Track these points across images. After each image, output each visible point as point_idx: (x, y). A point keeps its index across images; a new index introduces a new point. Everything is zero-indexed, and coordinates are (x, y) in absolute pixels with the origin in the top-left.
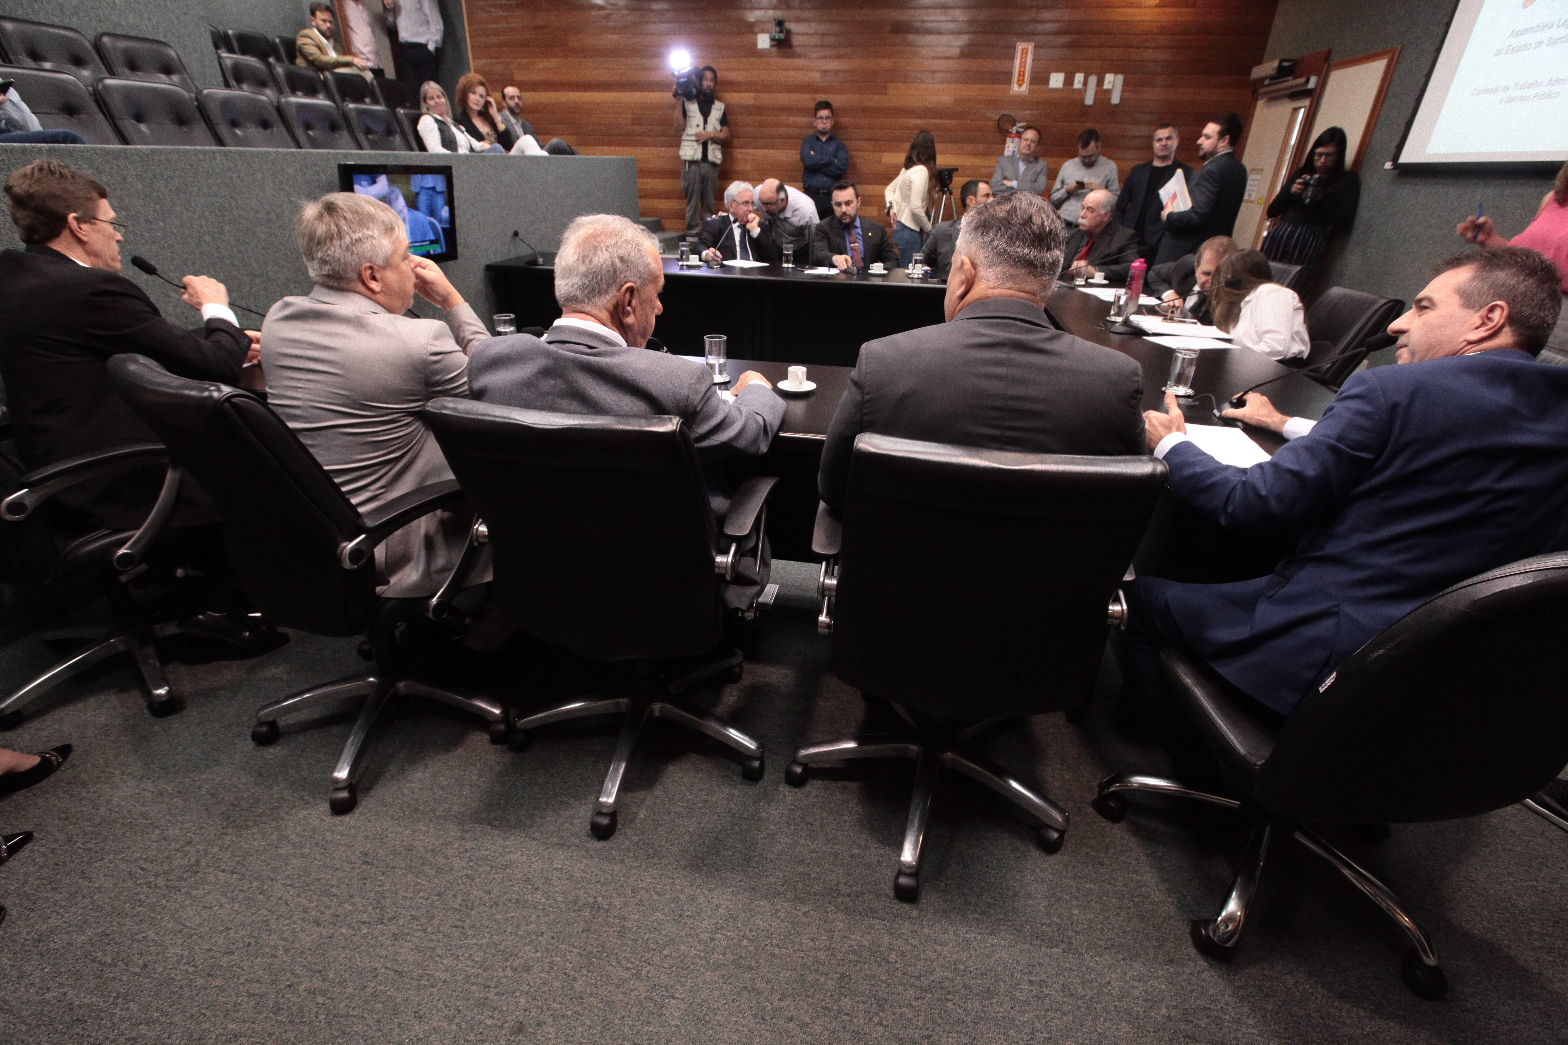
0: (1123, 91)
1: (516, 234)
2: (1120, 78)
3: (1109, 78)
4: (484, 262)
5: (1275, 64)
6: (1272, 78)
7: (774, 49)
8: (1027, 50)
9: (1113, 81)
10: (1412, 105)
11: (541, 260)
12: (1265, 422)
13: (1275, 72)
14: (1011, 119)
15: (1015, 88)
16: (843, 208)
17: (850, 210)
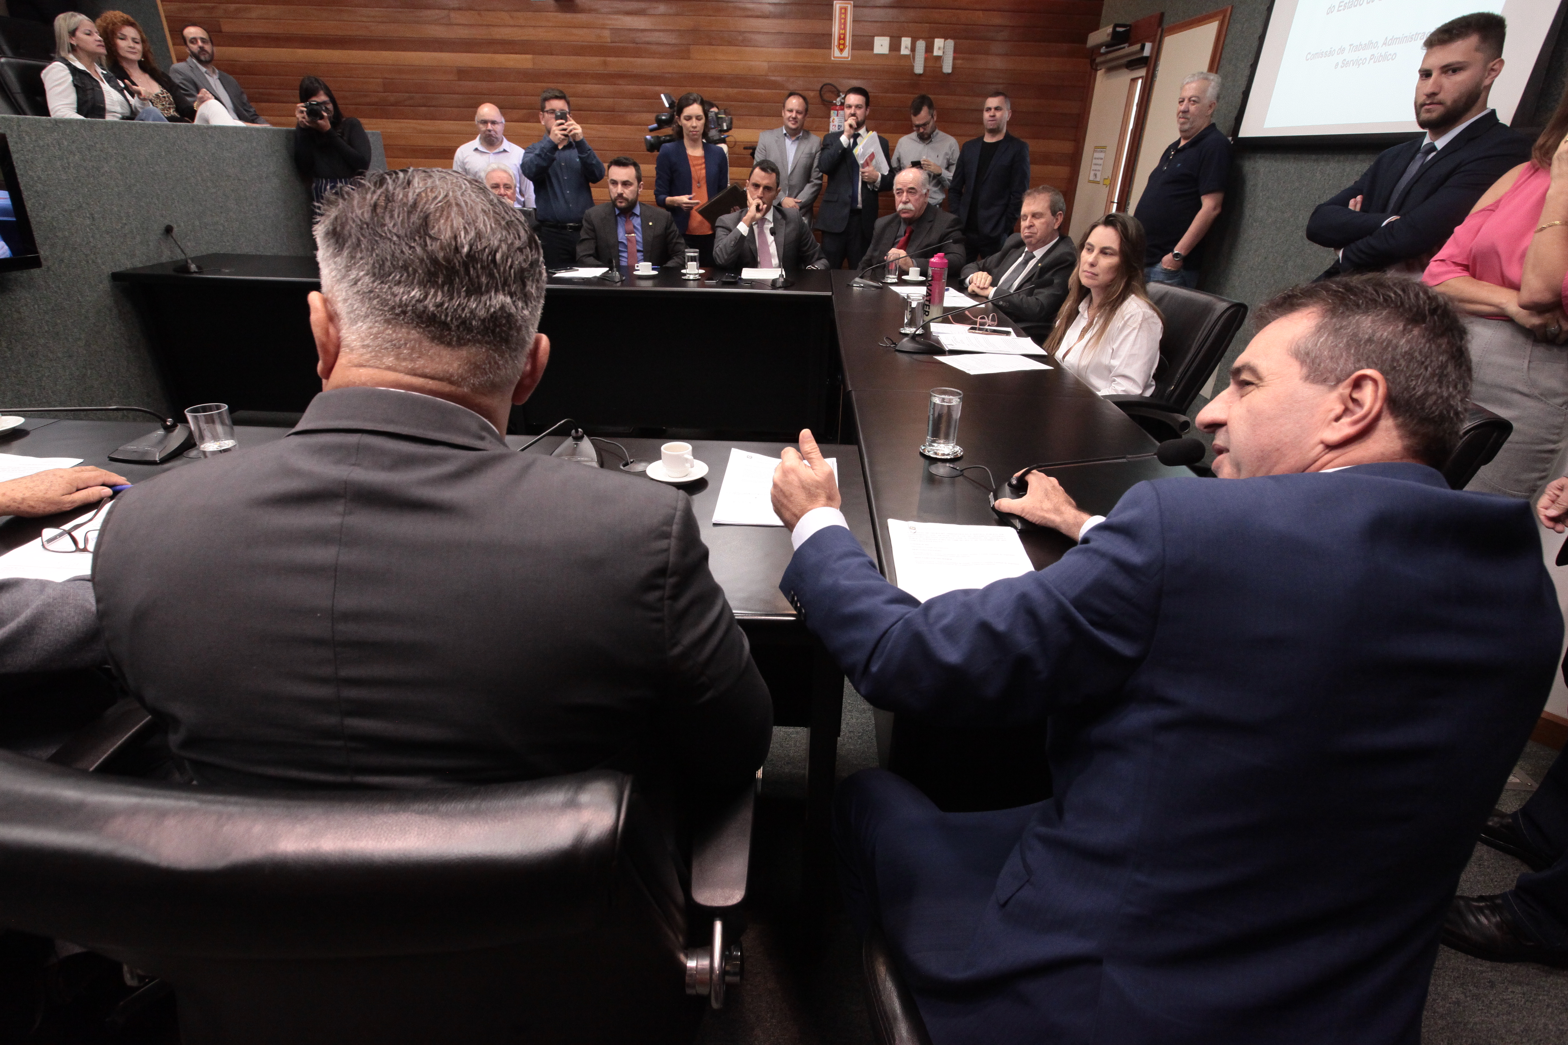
0: (954, 59)
1: (169, 230)
2: (950, 43)
3: (939, 43)
4: (108, 269)
5: (1110, 30)
6: (1107, 46)
8: (846, 9)
9: (942, 47)
10: (1247, 72)
11: (193, 267)
12: (1053, 521)
13: (1109, 38)
14: (834, 89)
15: (837, 53)
16: (620, 189)
17: (628, 193)
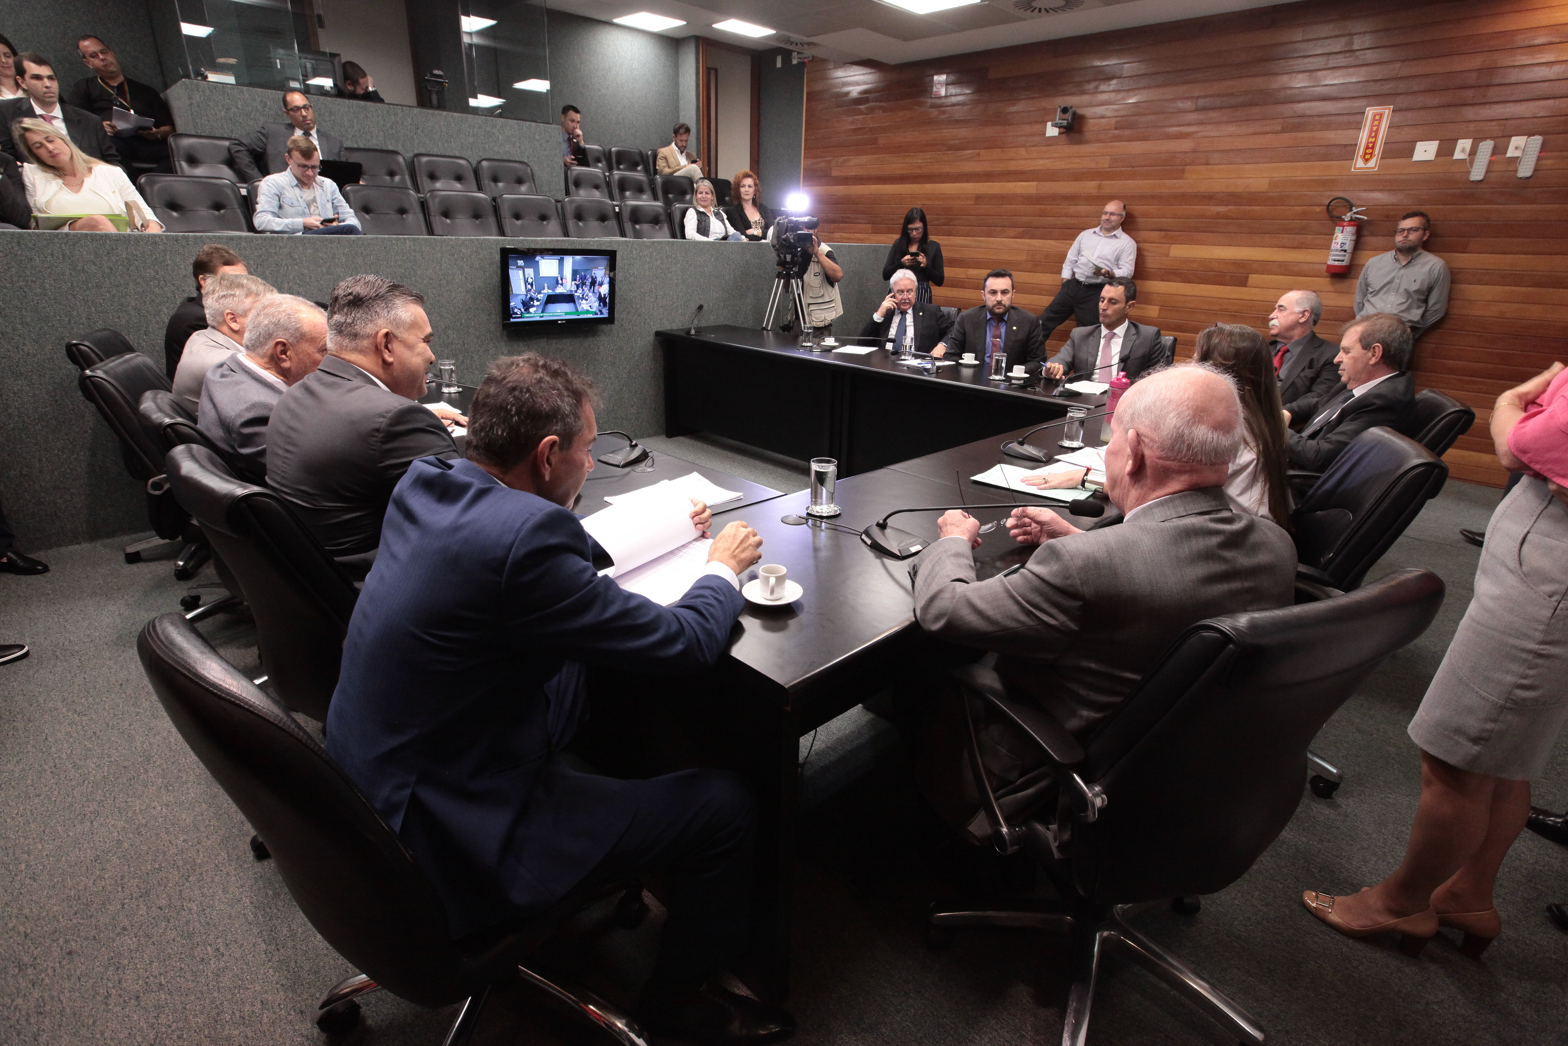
0: (1539, 159)
1: (701, 309)
2: (1537, 141)
3: (1517, 142)
4: (656, 328)
7: (1064, 136)
8: (1381, 115)
9: (1522, 146)
14: (1346, 204)
15: (1360, 163)
16: (999, 297)
17: (1006, 300)
